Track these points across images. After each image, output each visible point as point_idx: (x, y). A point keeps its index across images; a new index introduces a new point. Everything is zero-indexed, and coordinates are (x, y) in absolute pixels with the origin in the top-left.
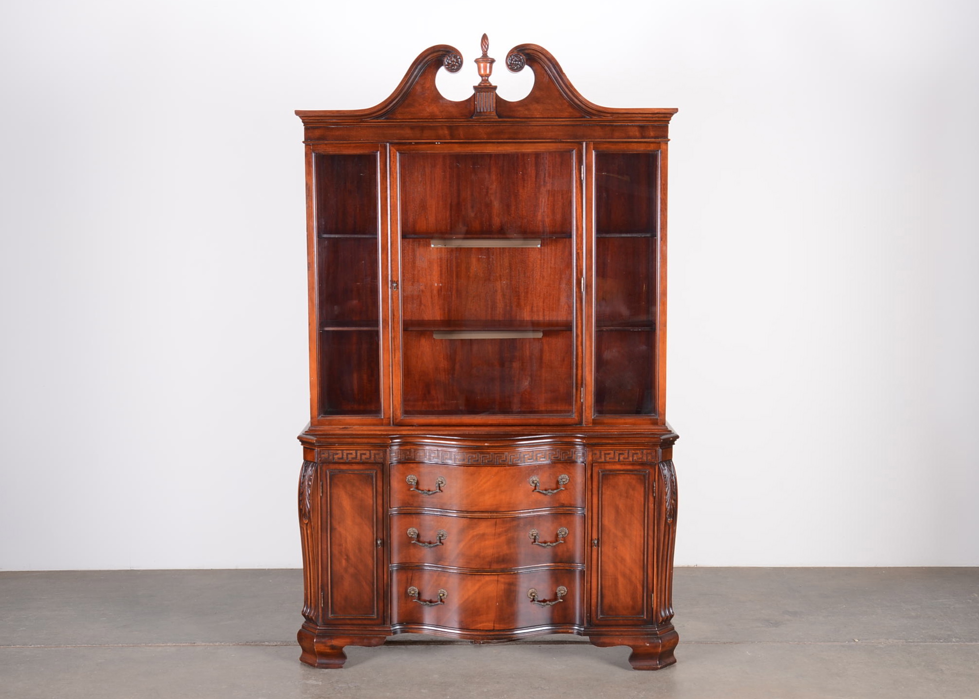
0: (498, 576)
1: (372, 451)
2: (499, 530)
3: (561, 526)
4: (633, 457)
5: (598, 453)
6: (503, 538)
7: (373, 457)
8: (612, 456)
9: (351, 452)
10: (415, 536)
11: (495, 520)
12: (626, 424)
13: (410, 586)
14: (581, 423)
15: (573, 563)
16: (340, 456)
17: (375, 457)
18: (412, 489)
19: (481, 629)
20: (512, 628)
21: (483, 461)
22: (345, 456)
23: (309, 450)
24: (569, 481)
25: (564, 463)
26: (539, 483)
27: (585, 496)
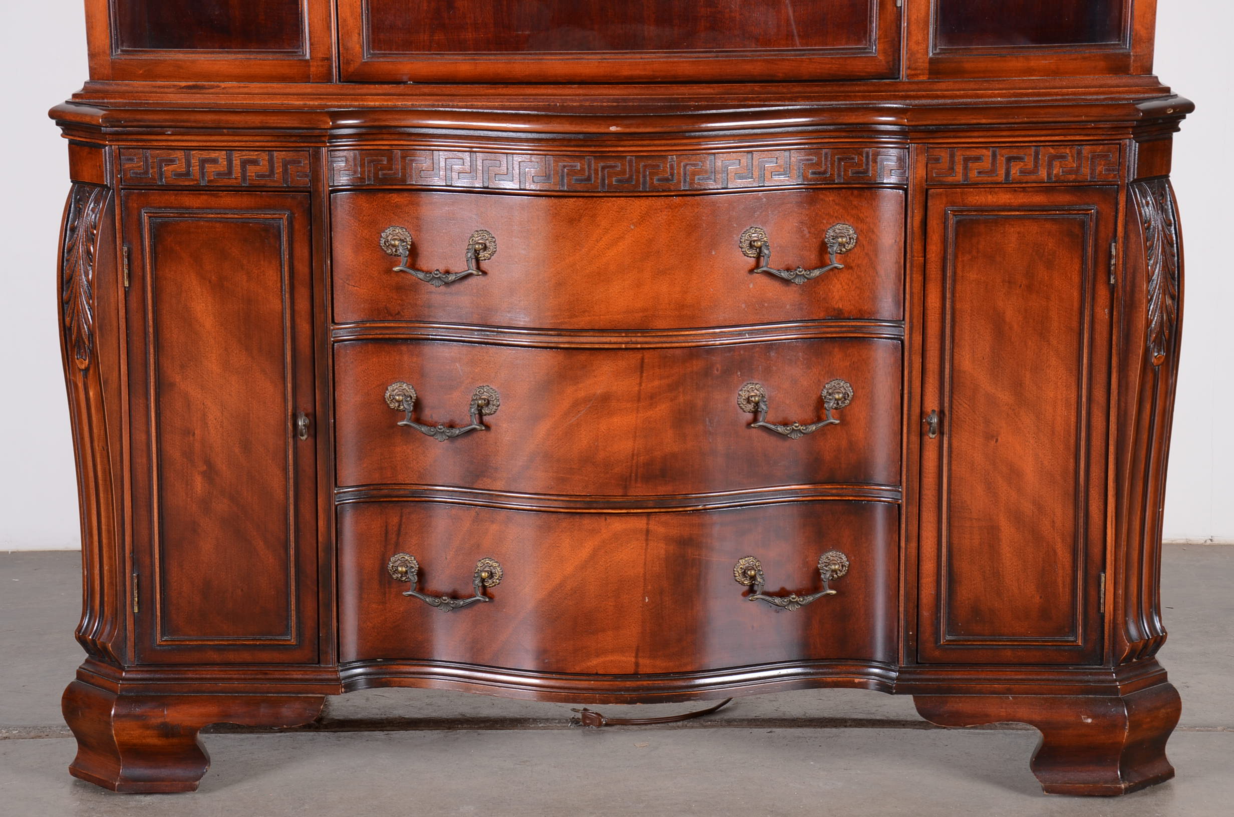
0: (648, 520)
1: (275, 154)
2: (653, 384)
3: (832, 374)
4: (1050, 166)
5: (944, 155)
6: (662, 409)
7: (278, 170)
8: (987, 164)
9: (214, 155)
10: (408, 406)
11: (639, 355)
12: (1030, 71)
13: (394, 554)
14: (893, 72)
15: (868, 484)
16: (179, 166)
17: (285, 171)
18: (396, 269)
19: (600, 672)
20: (689, 668)
21: (603, 180)
22: (195, 169)
23: (86, 150)
24: (856, 242)
25: (843, 190)
26: (768, 249)
27: (902, 287)
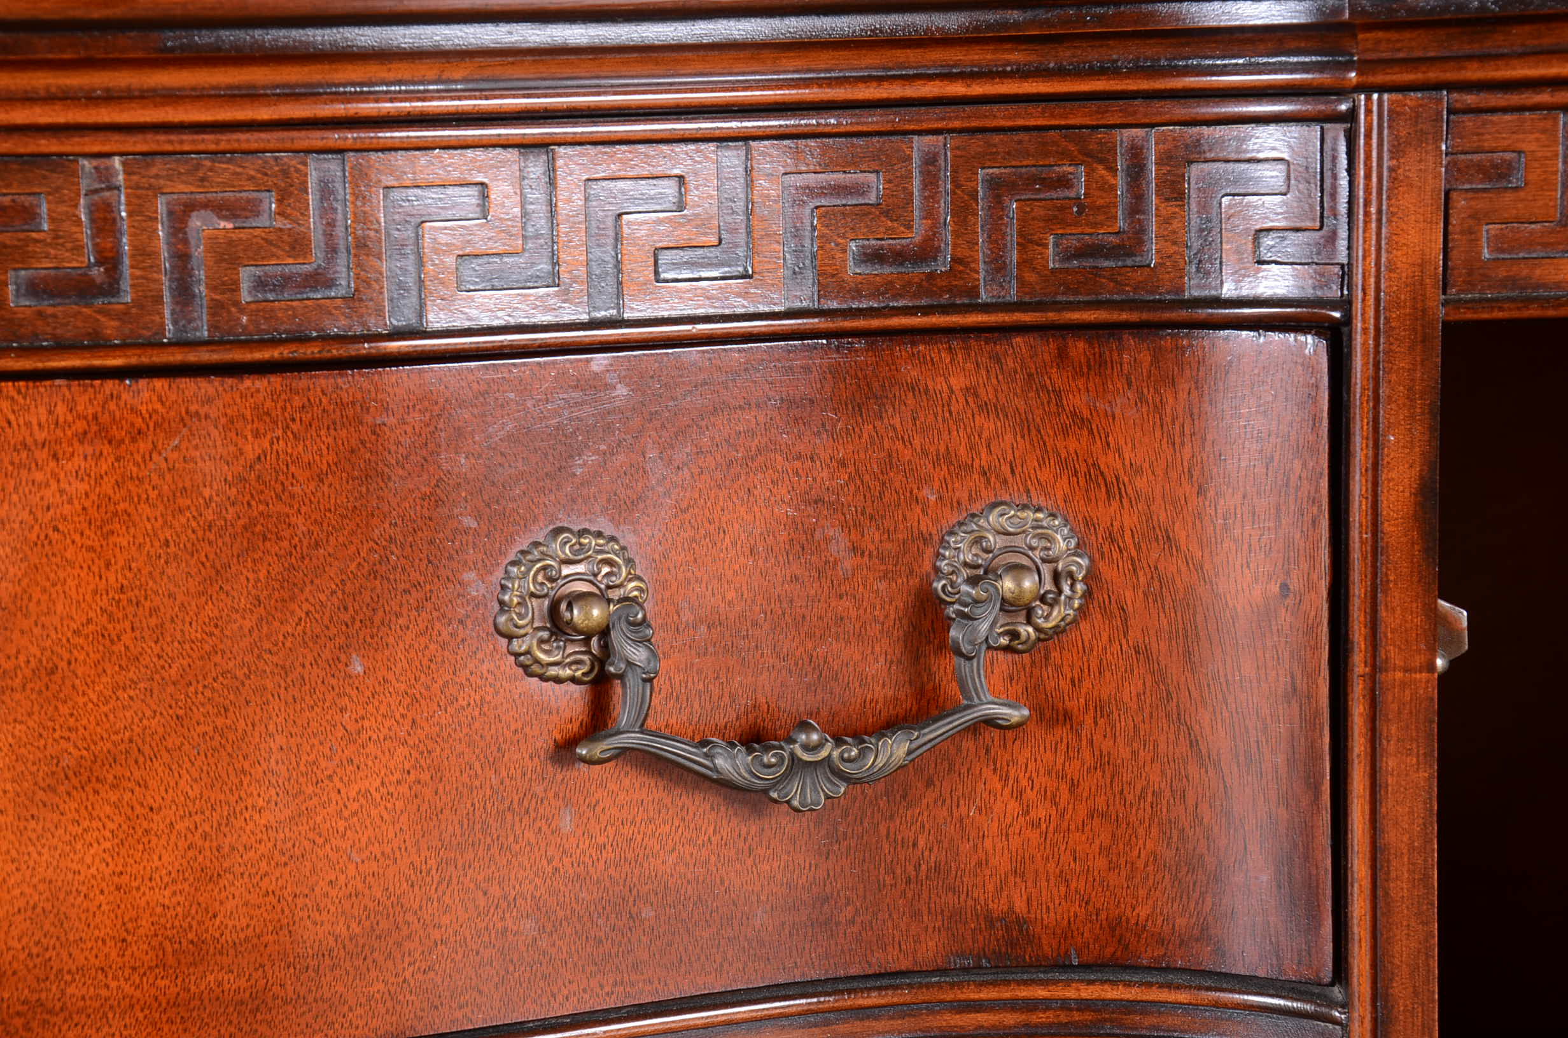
5: (1540, 147)
24: (1088, 595)
25: (1018, 340)
26: (645, 641)
27: (1327, 816)
